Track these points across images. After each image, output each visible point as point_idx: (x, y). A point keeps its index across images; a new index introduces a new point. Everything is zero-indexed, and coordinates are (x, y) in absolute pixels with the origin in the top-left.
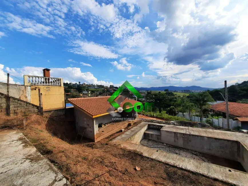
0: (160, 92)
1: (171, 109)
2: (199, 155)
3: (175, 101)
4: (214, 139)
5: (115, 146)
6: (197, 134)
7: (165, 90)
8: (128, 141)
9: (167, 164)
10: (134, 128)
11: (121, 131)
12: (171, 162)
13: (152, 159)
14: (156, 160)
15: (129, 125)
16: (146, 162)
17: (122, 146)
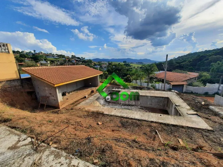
0: (119, 63)
1: (128, 78)
2: (144, 109)
3: (131, 71)
4: (154, 97)
5: (80, 109)
6: (144, 94)
7: (124, 62)
8: (91, 105)
9: (122, 117)
10: (96, 94)
11: (85, 97)
12: (125, 115)
13: (111, 115)
14: (114, 116)
15: (92, 92)
16: (106, 118)
17: (86, 109)
